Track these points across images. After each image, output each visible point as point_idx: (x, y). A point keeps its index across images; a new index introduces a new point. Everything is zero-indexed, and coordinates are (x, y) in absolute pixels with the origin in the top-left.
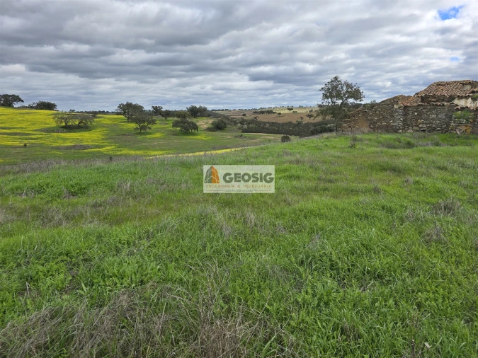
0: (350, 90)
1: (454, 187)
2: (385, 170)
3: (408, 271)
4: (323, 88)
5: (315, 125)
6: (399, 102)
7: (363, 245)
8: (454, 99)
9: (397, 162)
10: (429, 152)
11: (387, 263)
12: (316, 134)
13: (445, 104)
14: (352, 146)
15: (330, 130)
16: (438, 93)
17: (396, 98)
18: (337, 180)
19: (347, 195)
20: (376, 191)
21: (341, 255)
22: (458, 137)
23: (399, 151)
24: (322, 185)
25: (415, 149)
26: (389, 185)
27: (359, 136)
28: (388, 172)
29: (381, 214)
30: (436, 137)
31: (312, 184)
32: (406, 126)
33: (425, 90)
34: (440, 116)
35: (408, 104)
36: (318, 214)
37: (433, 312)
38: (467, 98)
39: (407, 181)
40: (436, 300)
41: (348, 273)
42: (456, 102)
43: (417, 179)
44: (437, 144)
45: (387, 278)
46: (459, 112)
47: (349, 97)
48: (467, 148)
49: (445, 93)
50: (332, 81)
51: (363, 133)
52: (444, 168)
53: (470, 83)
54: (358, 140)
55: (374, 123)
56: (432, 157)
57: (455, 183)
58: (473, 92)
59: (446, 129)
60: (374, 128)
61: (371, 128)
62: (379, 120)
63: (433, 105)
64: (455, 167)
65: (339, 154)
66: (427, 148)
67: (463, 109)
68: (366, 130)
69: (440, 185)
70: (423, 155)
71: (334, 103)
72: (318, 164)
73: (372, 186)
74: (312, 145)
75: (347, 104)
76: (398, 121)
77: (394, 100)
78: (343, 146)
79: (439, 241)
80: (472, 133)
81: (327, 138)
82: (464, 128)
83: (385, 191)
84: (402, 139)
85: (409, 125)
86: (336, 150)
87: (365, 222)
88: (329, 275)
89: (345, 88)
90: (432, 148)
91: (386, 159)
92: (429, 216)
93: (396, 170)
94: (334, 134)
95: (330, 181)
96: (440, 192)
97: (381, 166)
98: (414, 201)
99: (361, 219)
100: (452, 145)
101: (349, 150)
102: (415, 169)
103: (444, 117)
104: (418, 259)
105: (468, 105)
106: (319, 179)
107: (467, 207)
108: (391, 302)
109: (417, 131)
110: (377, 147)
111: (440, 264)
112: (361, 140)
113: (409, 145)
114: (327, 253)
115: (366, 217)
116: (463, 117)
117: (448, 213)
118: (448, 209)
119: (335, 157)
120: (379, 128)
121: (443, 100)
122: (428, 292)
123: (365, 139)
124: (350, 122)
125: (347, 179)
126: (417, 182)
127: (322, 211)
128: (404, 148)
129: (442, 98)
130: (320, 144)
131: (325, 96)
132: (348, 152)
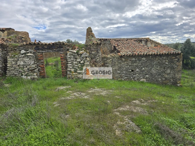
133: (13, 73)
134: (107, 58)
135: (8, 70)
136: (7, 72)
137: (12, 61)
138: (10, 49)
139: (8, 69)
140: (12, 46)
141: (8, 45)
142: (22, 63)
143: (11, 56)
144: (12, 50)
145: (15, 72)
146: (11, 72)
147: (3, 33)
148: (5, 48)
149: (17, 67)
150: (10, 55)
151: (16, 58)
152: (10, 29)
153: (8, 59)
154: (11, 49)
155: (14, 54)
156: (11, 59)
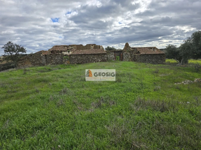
0: (18, 48)
1: (66, 83)
2: (41, 82)
3: (52, 120)
4: (3, 47)
5: (4, 65)
6: (43, 53)
7: (32, 117)
8: (62, 52)
9: (45, 78)
10: (57, 72)
11: (43, 121)
12: (5, 70)
13: (60, 53)
14: (25, 74)
15: (13, 67)
16: (57, 50)
17: (40, 51)
18: (18, 91)
19: (24, 96)
20: (37, 91)
21: (21, 125)
22: (66, 65)
23: (46, 73)
24: (9, 95)
25: (52, 71)
26: (42, 88)
27: (27, 69)
28: (42, 82)
29: (39, 101)
30: (59, 66)
31: (4, 95)
32: (47, 63)
33: (52, 48)
34: (59, 58)
35: (46, 54)
36: (8, 110)
37: (62, 132)
38: (66, 51)
39: (49, 85)
40: (62, 127)
41: (25, 132)
42: (63, 53)
43: (53, 83)
44: (60, 69)
45: (44, 127)
46: (65, 57)
47: (19, 51)
48: (69, 69)
49: (59, 50)
50: (8, 44)
51: (29, 67)
52: (62, 77)
53: (66, 46)
54: (27, 71)
55: (34, 62)
56: (58, 74)
57: (67, 82)
58: (68, 49)
59: (62, 63)
60: (34, 64)
61: (33, 65)
62: (35, 61)
63: (56, 54)
64: (66, 76)
65: (18, 78)
66: (56, 70)
67: (66, 55)
68: (31, 65)
69: (61, 83)
70: (55, 73)
71: (12, 54)
72: (6, 85)
73: (35, 89)
74: (3, 76)
75: (19, 54)
76: (44, 61)
77: (40, 52)
78: (20, 74)
79: (62, 105)
80: (70, 63)
81: (11, 71)
82: (67, 62)
83: (41, 91)
84: (46, 68)
85: (48, 62)
86: (16, 76)
87: (33, 106)
88: (15, 138)
89: (16, 47)
90: (58, 70)
91: (40, 77)
92: (58, 96)
93: (45, 81)
94: (15, 69)
95: (14, 92)
96: (62, 86)
97: (38, 80)
98: (53, 92)
99: (31, 106)
100: (65, 68)
101: (23, 75)
102: (52, 79)
103: (60, 58)
104: (55, 114)
105: (67, 54)
106: (8, 92)
107: (71, 89)
108: (46, 136)
109: (52, 64)
110: (37, 72)
111: (63, 113)
112: (29, 70)
113: (50, 70)
114: (13, 127)
115: (34, 104)
116: (66, 58)
117: (65, 93)
118: (65, 92)
119: (16, 80)
120: (37, 64)
121: (59, 52)
122: (60, 125)
123: (31, 70)
124: (22, 62)
125: (23, 89)
126: (53, 84)
127: (10, 108)
128: (48, 72)
129: (58, 52)
130: (7, 75)
131: (6, 51)
132: (23, 76)
134: (136, 55)
142: (111, 56)
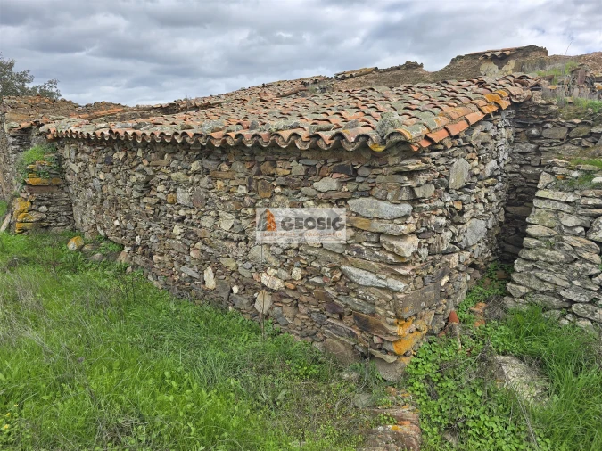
133: (550, 287)
135: (528, 260)
136: (518, 265)
137: (566, 208)
138: (563, 133)
139: (531, 255)
140: (577, 116)
141: (553, 107)
143: (565, 177)
144: (569, 139)
145: (566, 284)
146: (539, 274)
147: (500, 69)
148: (532, 126)
149: (586, 255)
150: (561, 171)
151: (591, 193)
152: (533, 48)
153: (539, 194)
154: (570, 130)
155: (588, 167)
156: (557, 195)
